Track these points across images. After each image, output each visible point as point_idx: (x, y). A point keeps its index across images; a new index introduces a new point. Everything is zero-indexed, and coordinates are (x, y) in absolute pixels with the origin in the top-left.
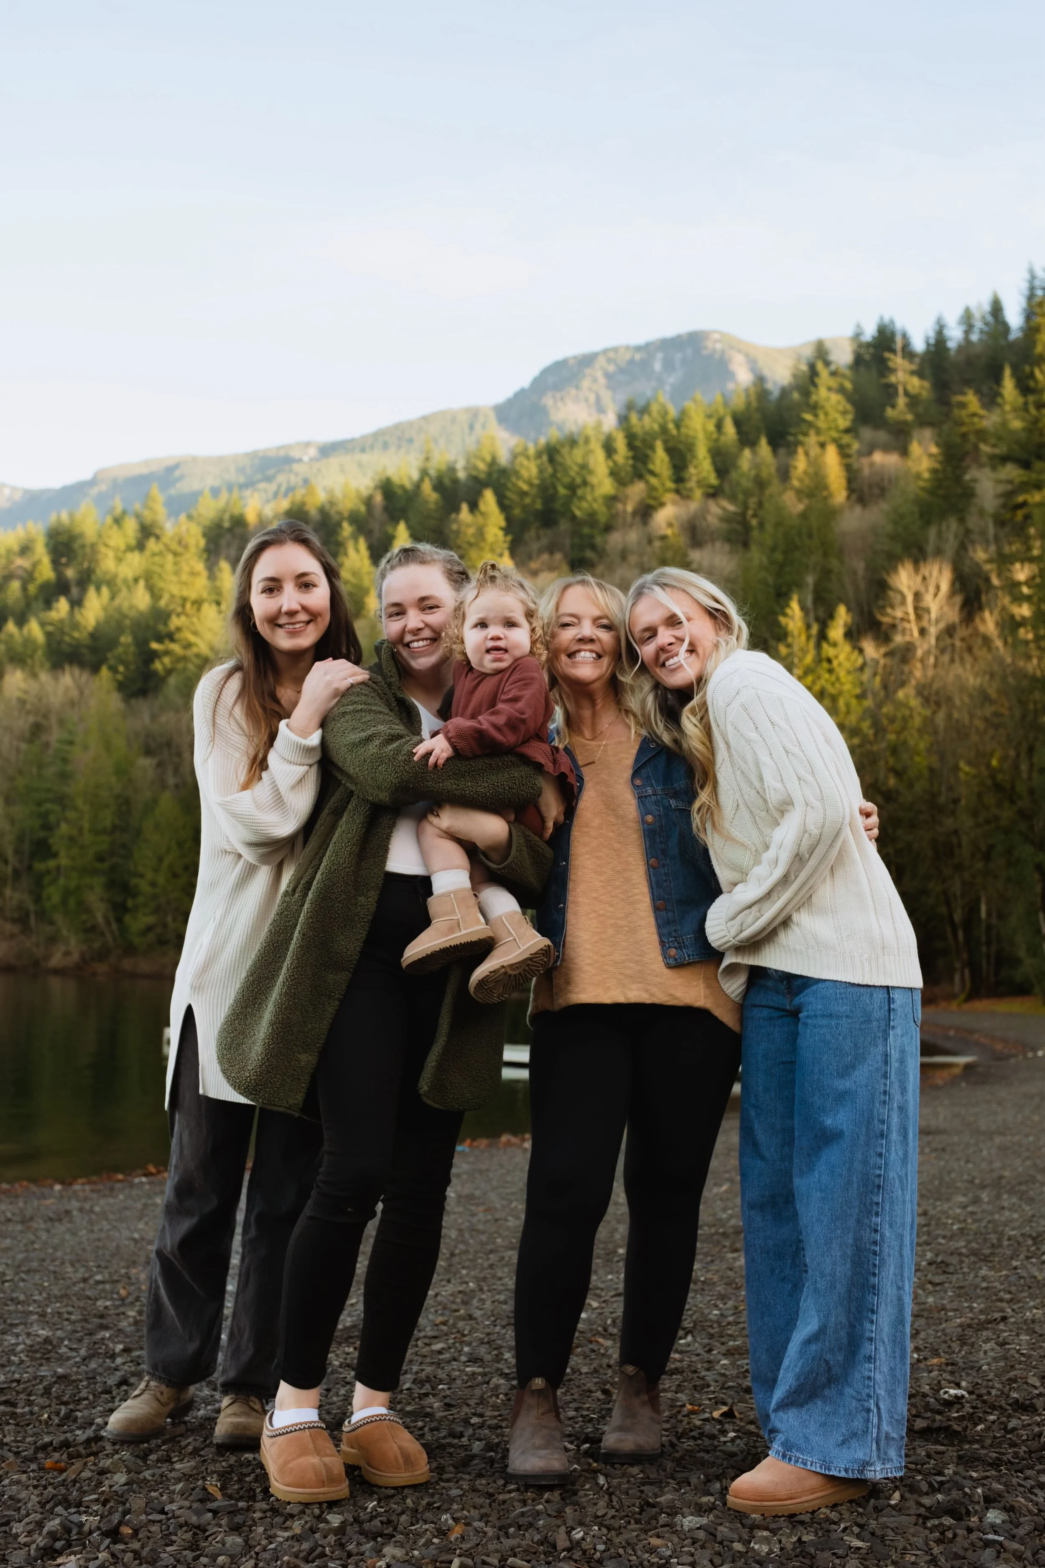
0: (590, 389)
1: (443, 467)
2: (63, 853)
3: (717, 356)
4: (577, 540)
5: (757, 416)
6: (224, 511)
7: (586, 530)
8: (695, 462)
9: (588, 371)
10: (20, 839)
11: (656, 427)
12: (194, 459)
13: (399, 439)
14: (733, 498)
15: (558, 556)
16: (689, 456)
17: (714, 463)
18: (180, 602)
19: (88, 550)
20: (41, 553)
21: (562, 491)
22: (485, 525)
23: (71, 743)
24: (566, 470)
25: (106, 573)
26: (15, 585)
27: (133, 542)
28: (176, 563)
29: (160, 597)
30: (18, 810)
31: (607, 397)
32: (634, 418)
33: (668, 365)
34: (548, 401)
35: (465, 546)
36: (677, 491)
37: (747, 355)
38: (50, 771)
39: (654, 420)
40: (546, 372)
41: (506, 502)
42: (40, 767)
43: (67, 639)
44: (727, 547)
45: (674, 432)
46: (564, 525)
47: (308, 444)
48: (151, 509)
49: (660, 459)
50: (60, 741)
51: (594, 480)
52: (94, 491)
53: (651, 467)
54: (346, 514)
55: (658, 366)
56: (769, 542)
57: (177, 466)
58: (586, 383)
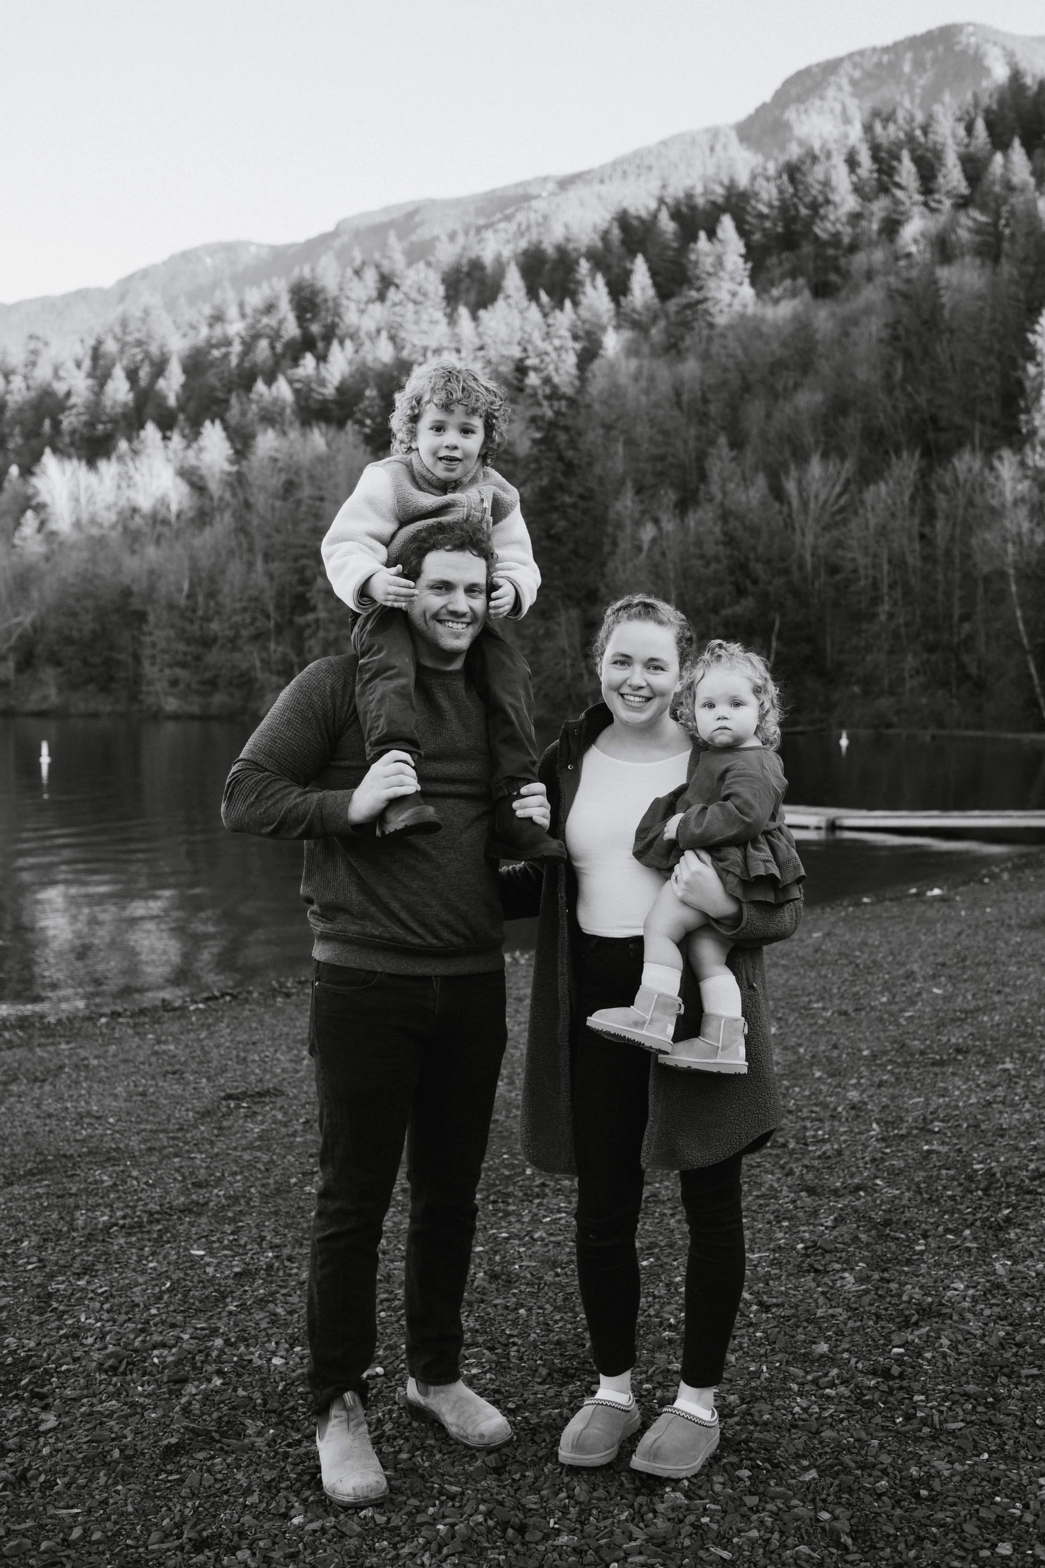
0: (835, 99)
1: (681, 195)
2: (320, 606)
3: (971, 52)
4: (820, 263)
5: (1011, 115)
6: (461, 256)
7: (831, 252)
8: (944, 171)
9: (832, 79)
10: (280, 594)
11: (902, 135)
12: (433, 202)
13: (638, 167)
14: (983, 208)
15: (801, 281)
16: (937, 166)
17: (965, 171)
18: (421, 351)
19: (331, 304)
20: (286, 311)
21: (804, 211)
22: (724, 253)
23: (322, 499)
24: (807, 189)
25: (349, 327)
26: (264, 344)
27: (374, 294)
28: (416, 312)
29: (403, 348)
30: (276, 566)
31: (853, 105)
32: (878, 127)
33: (919, 66)
34: (791, 115)
35: (704, 276)
36: (926, 204)
37: (1004, 48)
38: (304, 527)
39: (900, 129)
40: (788, 83)
41: (747, 227)
42: (295, 523)
43: (314, 395)
44: (978, 262)
45: (922, 139)
46: (807, 248)
47: (546, 179)
48: (389, 258)
49: (907, 172)
50: (311, 498)
51: (836, 198)
52: (337, 243)
53: (897, 179)
54: (583, 250)
55: (907, 68)
56: (1021, 254)
57: (416, 211)
58: (830, 93)
